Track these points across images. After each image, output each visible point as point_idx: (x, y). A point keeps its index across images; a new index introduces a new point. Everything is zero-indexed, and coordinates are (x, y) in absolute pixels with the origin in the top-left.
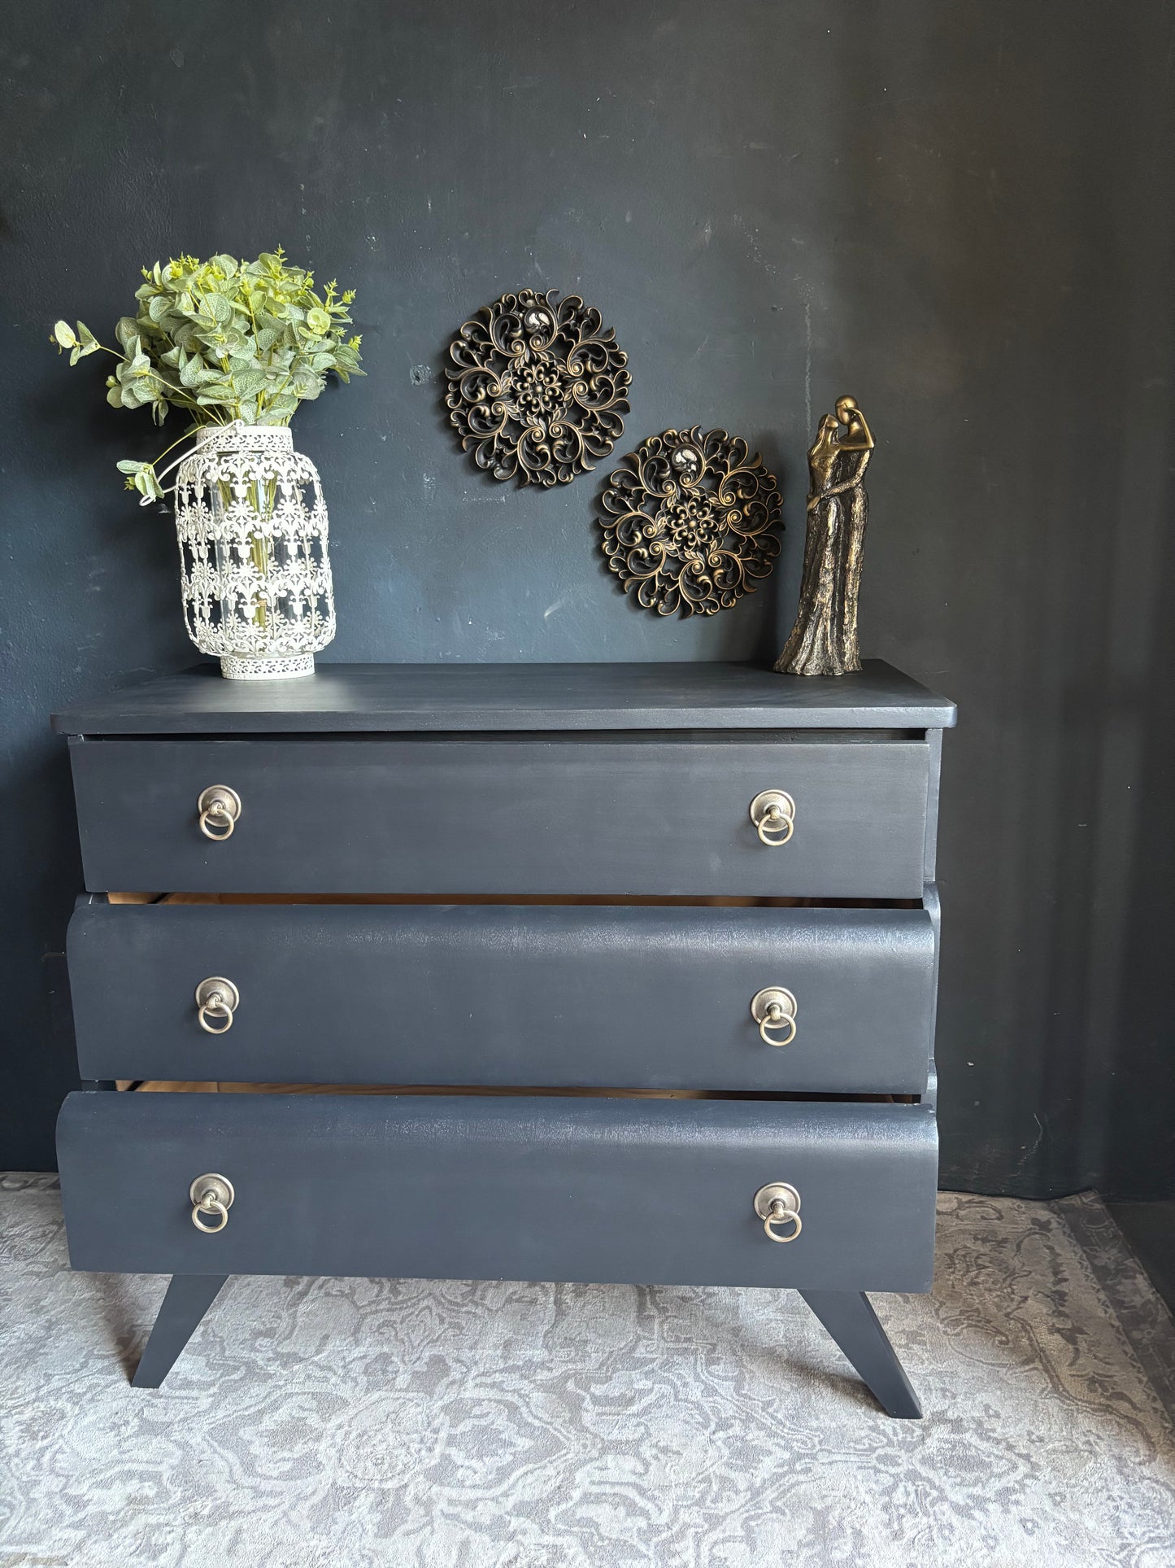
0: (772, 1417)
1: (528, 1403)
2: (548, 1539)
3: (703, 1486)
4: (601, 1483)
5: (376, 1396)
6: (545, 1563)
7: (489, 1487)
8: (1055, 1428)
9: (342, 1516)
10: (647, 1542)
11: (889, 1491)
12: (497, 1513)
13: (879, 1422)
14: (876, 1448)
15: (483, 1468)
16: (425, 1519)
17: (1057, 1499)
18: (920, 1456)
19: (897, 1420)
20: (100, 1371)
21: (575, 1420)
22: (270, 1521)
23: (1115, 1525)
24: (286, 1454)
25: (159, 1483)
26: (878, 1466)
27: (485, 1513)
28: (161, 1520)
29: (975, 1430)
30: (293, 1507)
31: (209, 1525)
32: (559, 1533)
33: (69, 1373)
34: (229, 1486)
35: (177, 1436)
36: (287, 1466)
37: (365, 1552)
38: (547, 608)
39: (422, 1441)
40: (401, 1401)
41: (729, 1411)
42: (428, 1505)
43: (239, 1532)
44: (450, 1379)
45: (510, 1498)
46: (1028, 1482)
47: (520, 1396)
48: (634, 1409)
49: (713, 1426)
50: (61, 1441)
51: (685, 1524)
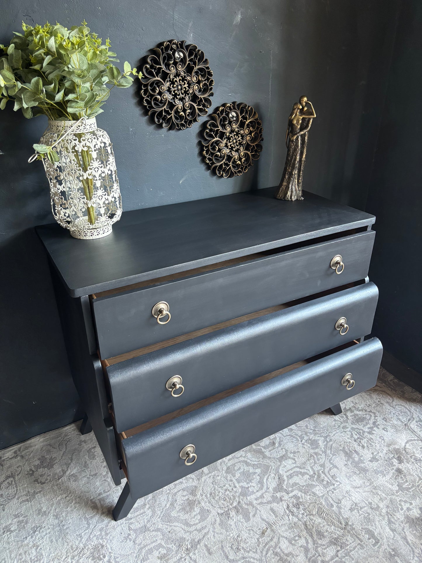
0: (312, 429)
1: (248, 458)
2: (291, 495)
3: (312, 458)
4: (288, 471)
5: (203, 479)
6: (296, 502)
7: (262, 489)
8: (370, 400)
9: (231, 522)
10: (313, 481)
11: (352, 436)
12: (271, 495)
13: (335, 418)
14: (340, 426)
15: (254, 485)
16: (254, 509)
17: (385, 419)
18: (350, 423)
19: (338, 415)
20: (97, 522)
21: (265, 457)
22: (212, 537)
23: (400, 420)
24: (194, 513)
25: (163, 547)
26: (345, 430)
27: (268, 497)
28: (178, 558)
29: (355, 409)
30: (214, 528)
31: (195, 550)
32: (292, 491)
33: (86, 530)
34: (188, 534)
35: (152, 529)
36: (199, 517)
37: (248, 528)
38: (181, 179)
39: (230, 486)
40: (212, 477)
41: (300, 433)
42: (251, 504)
43: (206, 546)
44: (219, 462)
45: (270, 489)
46: (376, 418)
47: (244, 457)
48: (277, 445)
49: (300, 440)
50: (112, 554)
51: (317, 471)
